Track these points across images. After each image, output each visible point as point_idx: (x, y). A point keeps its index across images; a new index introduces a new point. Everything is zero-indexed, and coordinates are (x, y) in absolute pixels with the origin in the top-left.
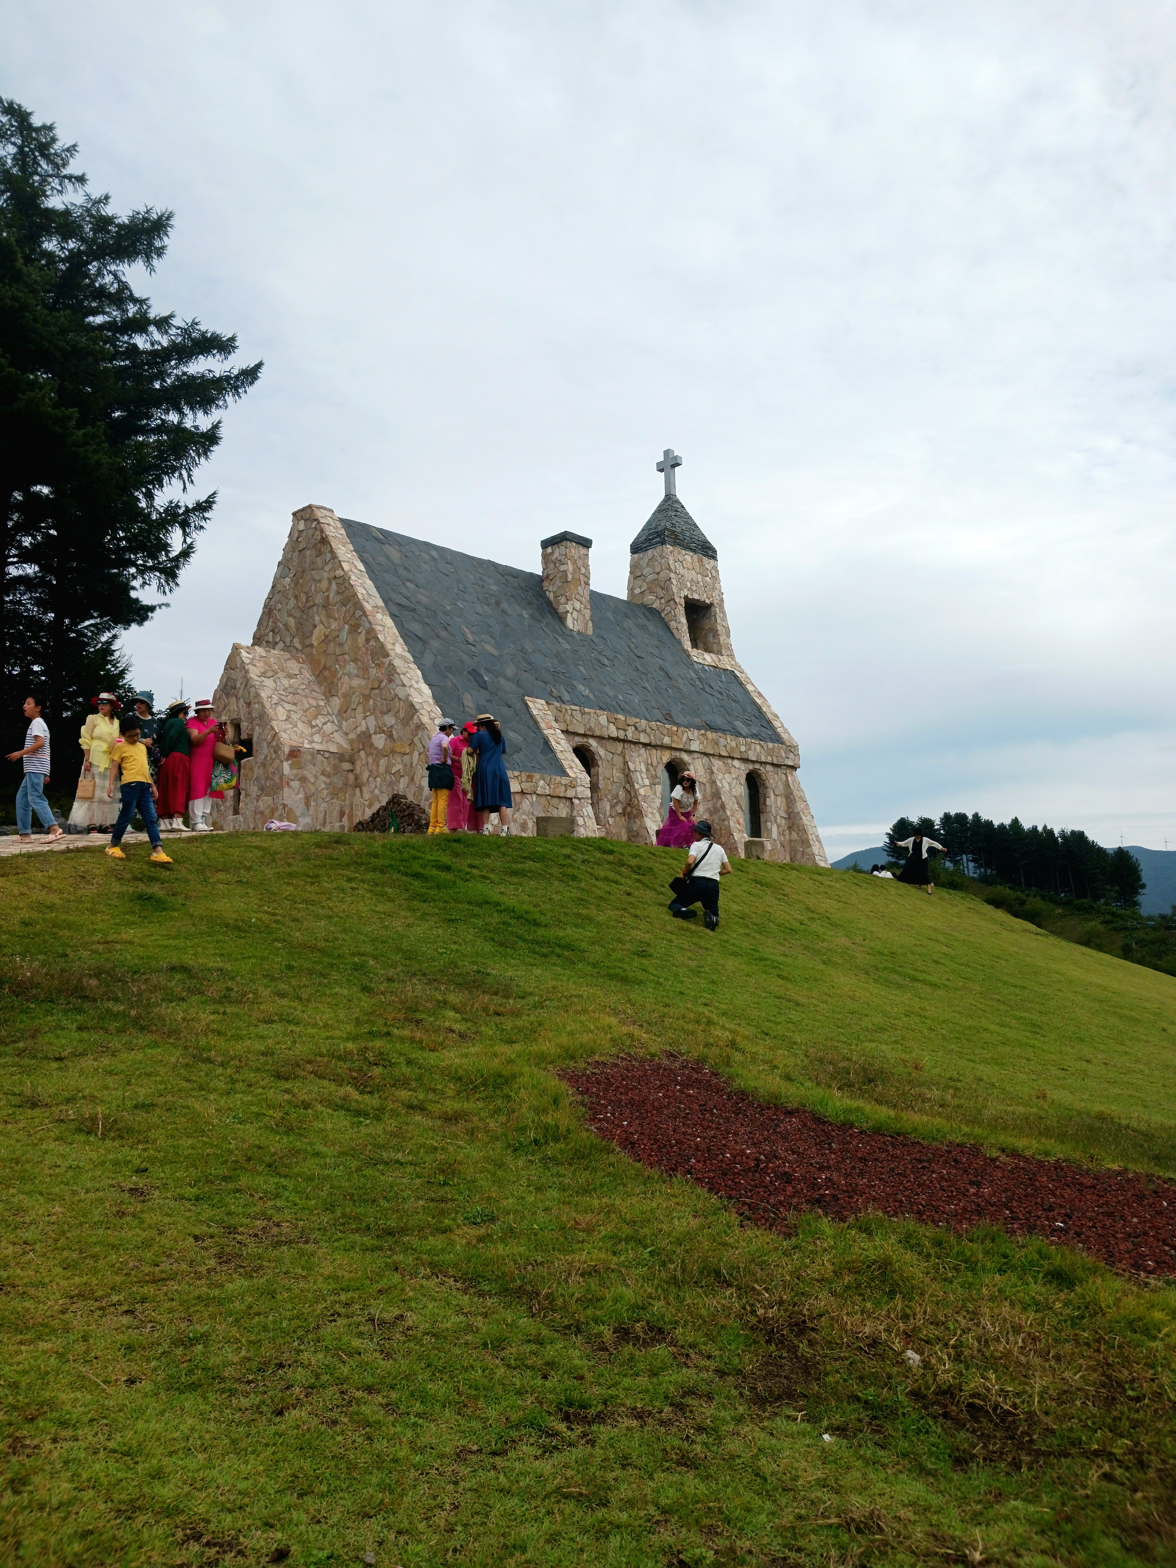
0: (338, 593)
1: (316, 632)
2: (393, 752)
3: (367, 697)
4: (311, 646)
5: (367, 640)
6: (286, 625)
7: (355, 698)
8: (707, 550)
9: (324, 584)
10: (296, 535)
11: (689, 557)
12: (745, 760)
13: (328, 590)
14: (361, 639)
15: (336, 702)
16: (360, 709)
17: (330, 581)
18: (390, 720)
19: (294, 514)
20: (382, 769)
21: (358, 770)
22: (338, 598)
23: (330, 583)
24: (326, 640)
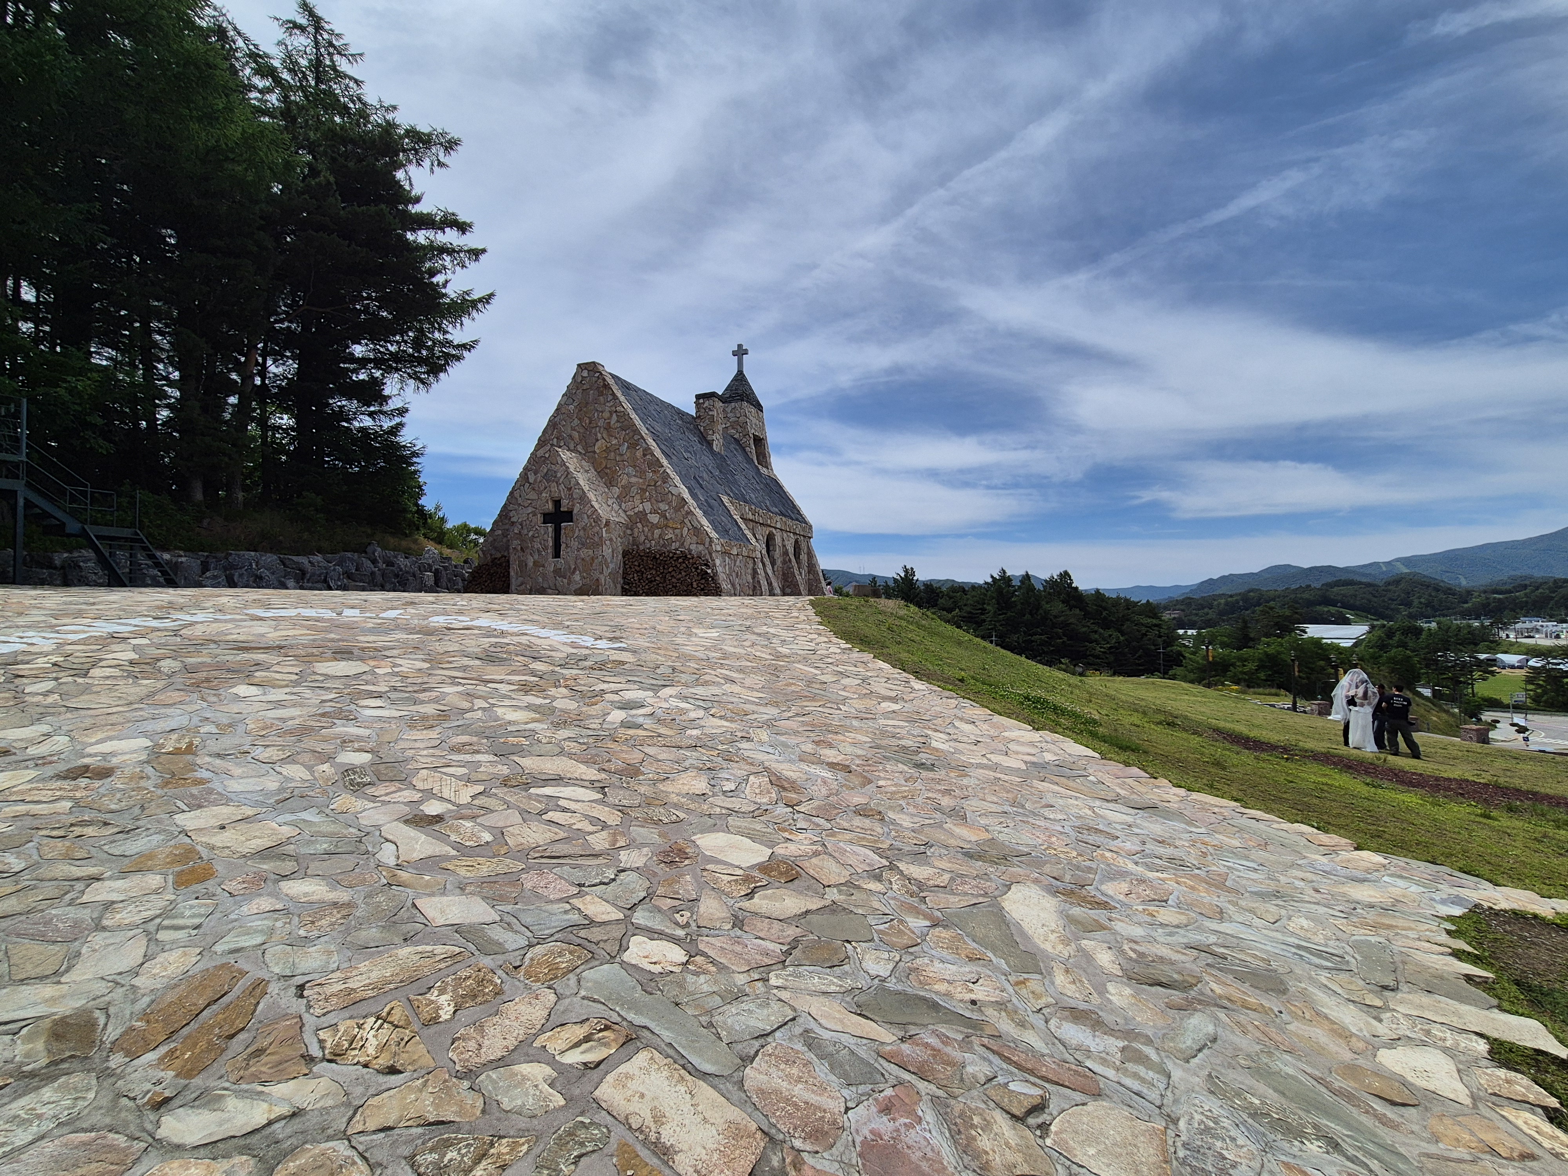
0: (618, 421)
1: (598, 444)
2: (667, 526)
3: (644, 491)
4: (594, 452)
5: (645, 455)
6: (570, 436)
7: (634, 490)
8: (759, 407)
9: (606, 415)
10: (580, 379)
11: (753, 410)
12: (795, 534)
13: (610, 418)
14: (639, 454)
15: (616, 491)
16: (638, 497)
17: (611, 413)
18: (663, 506)
19: (579, 365)
20: (656, 536)
21: (636, 535)
22: (619, 425)
23: (611, 415)
24: (607, 450)
